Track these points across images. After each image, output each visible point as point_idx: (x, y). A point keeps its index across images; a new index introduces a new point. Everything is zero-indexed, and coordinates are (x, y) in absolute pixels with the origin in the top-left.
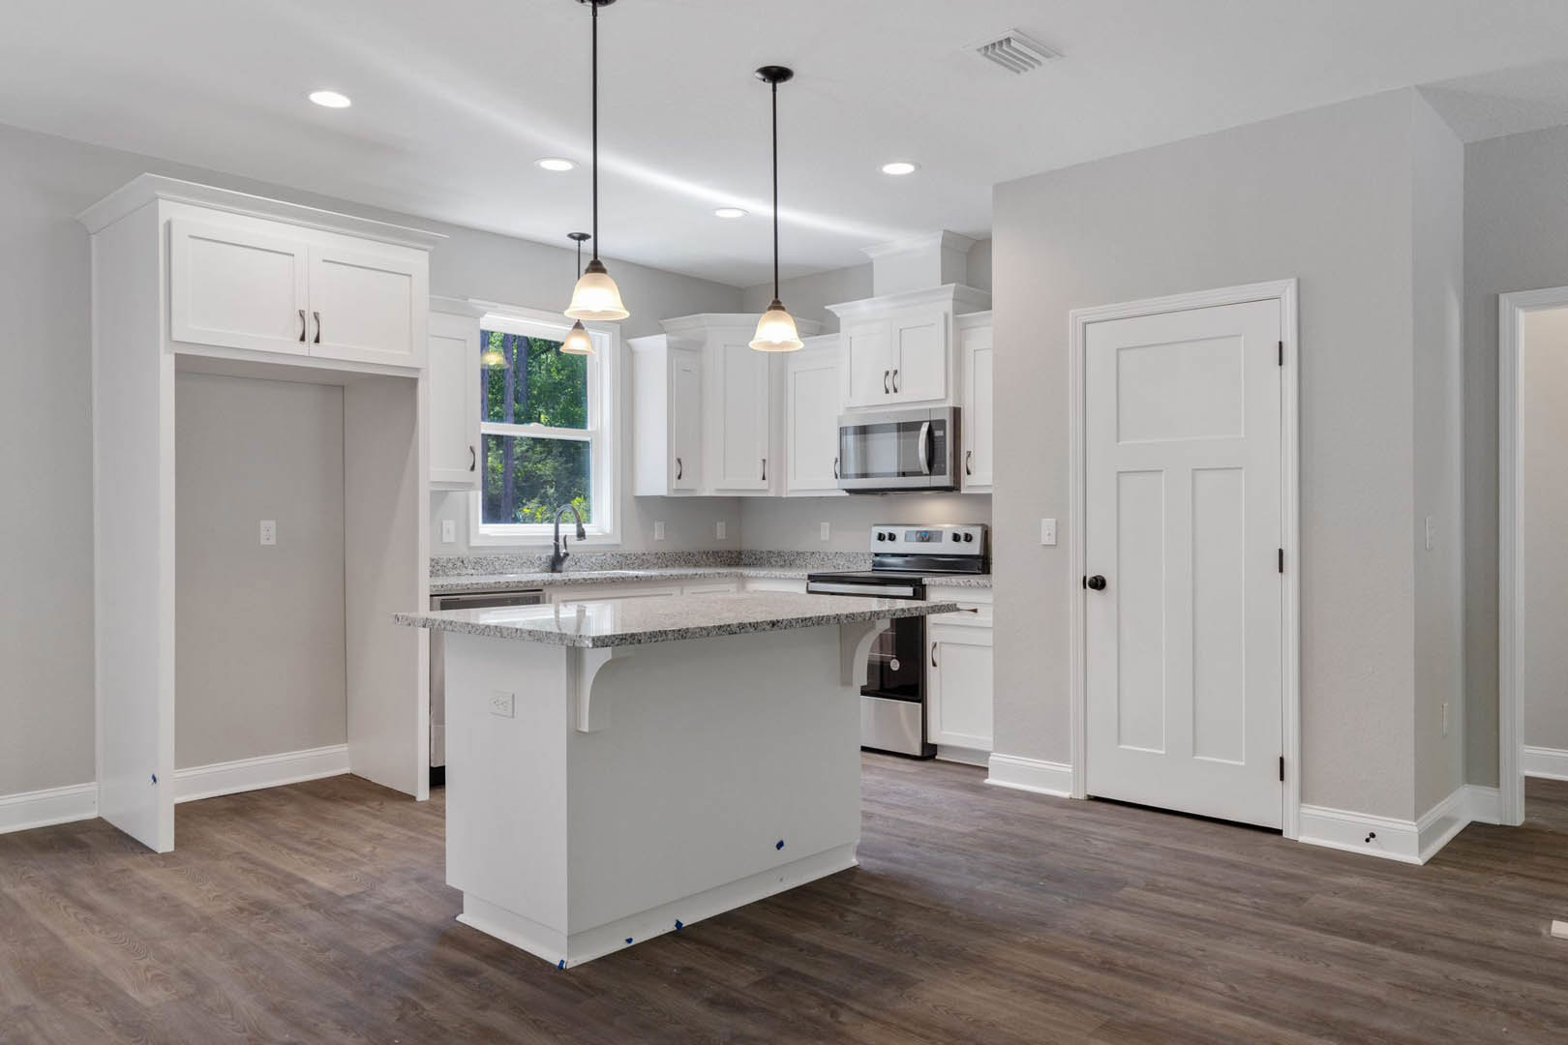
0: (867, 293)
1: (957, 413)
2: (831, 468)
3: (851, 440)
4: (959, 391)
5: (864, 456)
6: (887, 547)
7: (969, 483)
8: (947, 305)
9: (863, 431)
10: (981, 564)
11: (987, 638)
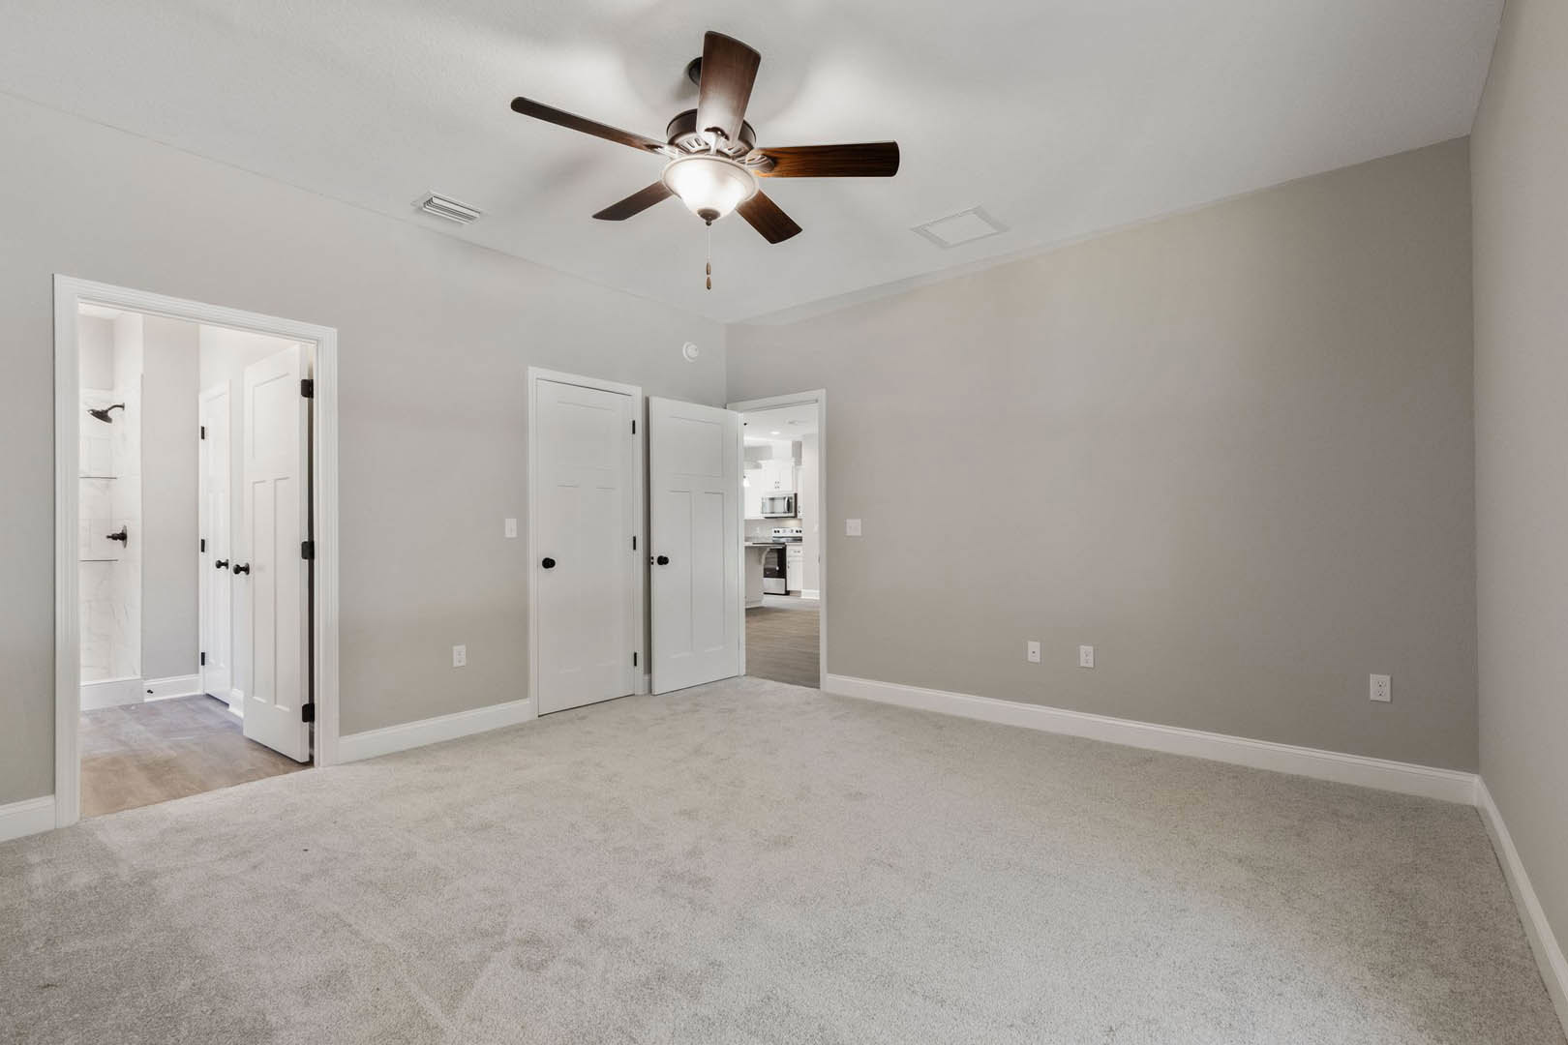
0: (770, 457)
1: (796, 495)
2: (760, 510)
3: (768, 503)
4: (797, 488)
5: (773, 507)
6: (777, 535)
7: (799, 515)
8: (793, 464)
9: (772, 499)
10: (800, 539)
11: (801, 559)
